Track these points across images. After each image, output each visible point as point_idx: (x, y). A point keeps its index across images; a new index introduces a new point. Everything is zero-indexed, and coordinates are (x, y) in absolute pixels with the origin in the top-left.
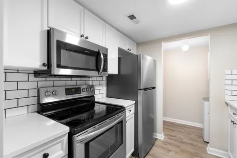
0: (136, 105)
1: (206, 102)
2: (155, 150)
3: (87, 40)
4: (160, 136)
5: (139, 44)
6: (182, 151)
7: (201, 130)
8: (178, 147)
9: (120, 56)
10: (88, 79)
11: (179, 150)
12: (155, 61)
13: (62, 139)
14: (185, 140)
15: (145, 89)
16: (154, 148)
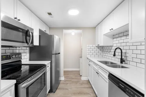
0: (51, 63)
1: (81, 59)
2: (61, 86)
3: (19, 21)
4: (62, 78)
5: (50, 28)
6: (72, 82)
7: (79, 71)
8: (70, 81)
9: (40, 35)
10: (15, 48)
11: (71, 82)
12: (60, 39)
13: (11, 88)
14: (73, 77)
15: (56, 54)
16: (60, 85)
